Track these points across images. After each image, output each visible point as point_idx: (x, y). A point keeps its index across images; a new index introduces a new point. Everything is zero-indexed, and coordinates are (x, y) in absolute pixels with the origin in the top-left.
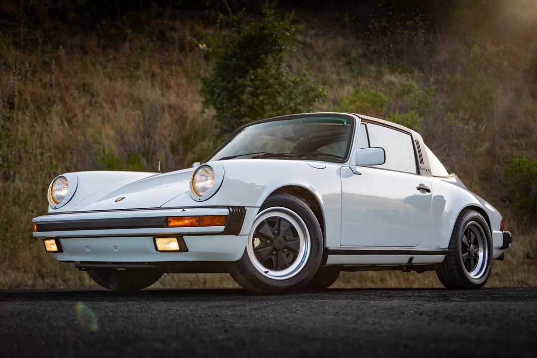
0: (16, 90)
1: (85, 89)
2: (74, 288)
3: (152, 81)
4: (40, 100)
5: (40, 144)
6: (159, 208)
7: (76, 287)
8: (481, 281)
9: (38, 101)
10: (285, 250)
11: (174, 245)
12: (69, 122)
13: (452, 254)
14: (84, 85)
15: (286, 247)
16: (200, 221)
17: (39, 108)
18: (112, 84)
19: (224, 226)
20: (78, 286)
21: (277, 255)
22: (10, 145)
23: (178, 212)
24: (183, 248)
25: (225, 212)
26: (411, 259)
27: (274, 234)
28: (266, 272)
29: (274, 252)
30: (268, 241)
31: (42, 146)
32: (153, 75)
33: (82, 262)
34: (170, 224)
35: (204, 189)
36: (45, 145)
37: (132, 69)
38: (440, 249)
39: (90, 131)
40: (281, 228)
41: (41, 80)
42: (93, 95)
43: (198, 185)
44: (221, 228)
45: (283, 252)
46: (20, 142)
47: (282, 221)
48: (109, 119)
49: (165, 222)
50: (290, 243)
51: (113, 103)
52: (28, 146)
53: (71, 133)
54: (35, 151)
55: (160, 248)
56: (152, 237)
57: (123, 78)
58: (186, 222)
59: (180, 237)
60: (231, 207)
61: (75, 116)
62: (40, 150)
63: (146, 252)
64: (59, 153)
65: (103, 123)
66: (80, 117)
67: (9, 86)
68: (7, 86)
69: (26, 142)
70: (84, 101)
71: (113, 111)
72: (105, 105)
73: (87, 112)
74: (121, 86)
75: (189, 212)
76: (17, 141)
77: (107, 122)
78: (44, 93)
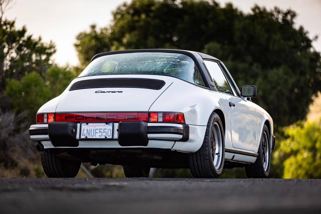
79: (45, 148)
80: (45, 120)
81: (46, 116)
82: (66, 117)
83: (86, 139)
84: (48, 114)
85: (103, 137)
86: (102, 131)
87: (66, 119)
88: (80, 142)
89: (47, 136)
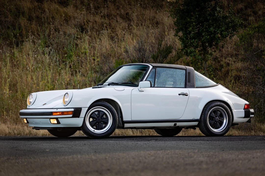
0: (85, 21)
6: (52, 109)
8: (221, 133)
10: (102, 122)
11: (55, 122)
12: (113, 39)
13: (203, 121)
15: (102, 121)
16: (63, 113)
18: (145, 11)
19: (72, 115)
21: (98, 124)
23: (55, 110)
24: (58, 123)
25: (73, 110)
26: (175, 125)
27: (97, 117)
28: (94, 131)
29: (97, 123)
30: (95, 119)
31: (94, 55)
33: (34, 127)
34: (53, 114)
35: (66, 102)
38: (195, 119)
40: (100, 114)
42: (130, 20)
43: (65, 100)
44: (71, 116)
45: (101, 123)
46: (83, 53)
47: (101, 112)
49: (51, 114)
50: (103, 120)
52: (87, 55)
55: (52, 123)
56: (49, 119)
58: (58, 113)
59: (57, 119)
60: (75, 108)
62: (93, 58)
63: (48, 124)
75: (59, 110)
76: (81, 53)
77: (135, 38)
78: (100, 22)
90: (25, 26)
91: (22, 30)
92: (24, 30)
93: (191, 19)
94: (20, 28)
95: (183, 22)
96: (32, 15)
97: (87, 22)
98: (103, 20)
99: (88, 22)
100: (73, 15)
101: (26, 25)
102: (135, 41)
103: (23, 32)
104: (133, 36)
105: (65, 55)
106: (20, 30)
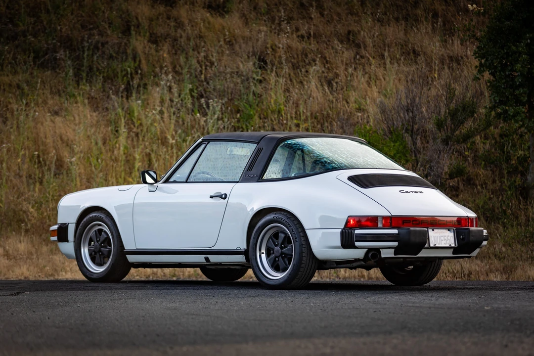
0: (269, 46)
1: (350, 39)
2: (328, 280)
3: (433, 23)
4: (296, 56)
5: (296, 113)
7: (330, 279)
9: (294, 58)
12: (330, 84)
14: (349, 32)
17: (295, 67)
18: (383, 29)
20: (332, 278)
22: (262, 116)
31: (298, 116)
32: (436, 15)
36: (302, 115)
37: (410, 9)
39: (353, 96)
41: (297, 30)
42: (358, 46)
46: (273, 112)
48: (377, 78)
51: (382, 57)
52: (282, 115)
53: (331, 97)
54: (289, 123)
57: (397, 19)
61: (337, 75)
62: (295, 121)
64: (318, 124)
65: (369, 84)
66: (342, 77)
67: (260, 40)
68: (258, 40)
69: (279, 112)
70: (348, 55)
71: (382, 68)
72: (373, 61)
73: (350, 70)
74: (394, 32)
76: (270, 111)
77: (374, 83)
78: (300, 48)
79: (383, 256)
80: (380, 225)
81: (380, 219)
82: (403, 221)
83: (435, 248)
84: (384, 218)
85: (448, 245)
86: (446, 238)
87: (403, 224)
88: (423, 250)
89: (396, 244)
90: (145, 54)
91: (140, 61)
92: (143, 62)
93: (517, 47)
94: (134, 59)
95: (500, 53)
96: (155, 32)
97: (271, 47)
98: (304, 45)
99: (274, 47)
100: (240, 33)
101: (147, 52)
102: (374, 88)
103: (141, 66)
104: (370, 78)
105: (236, 116)
106: (135, 61)
